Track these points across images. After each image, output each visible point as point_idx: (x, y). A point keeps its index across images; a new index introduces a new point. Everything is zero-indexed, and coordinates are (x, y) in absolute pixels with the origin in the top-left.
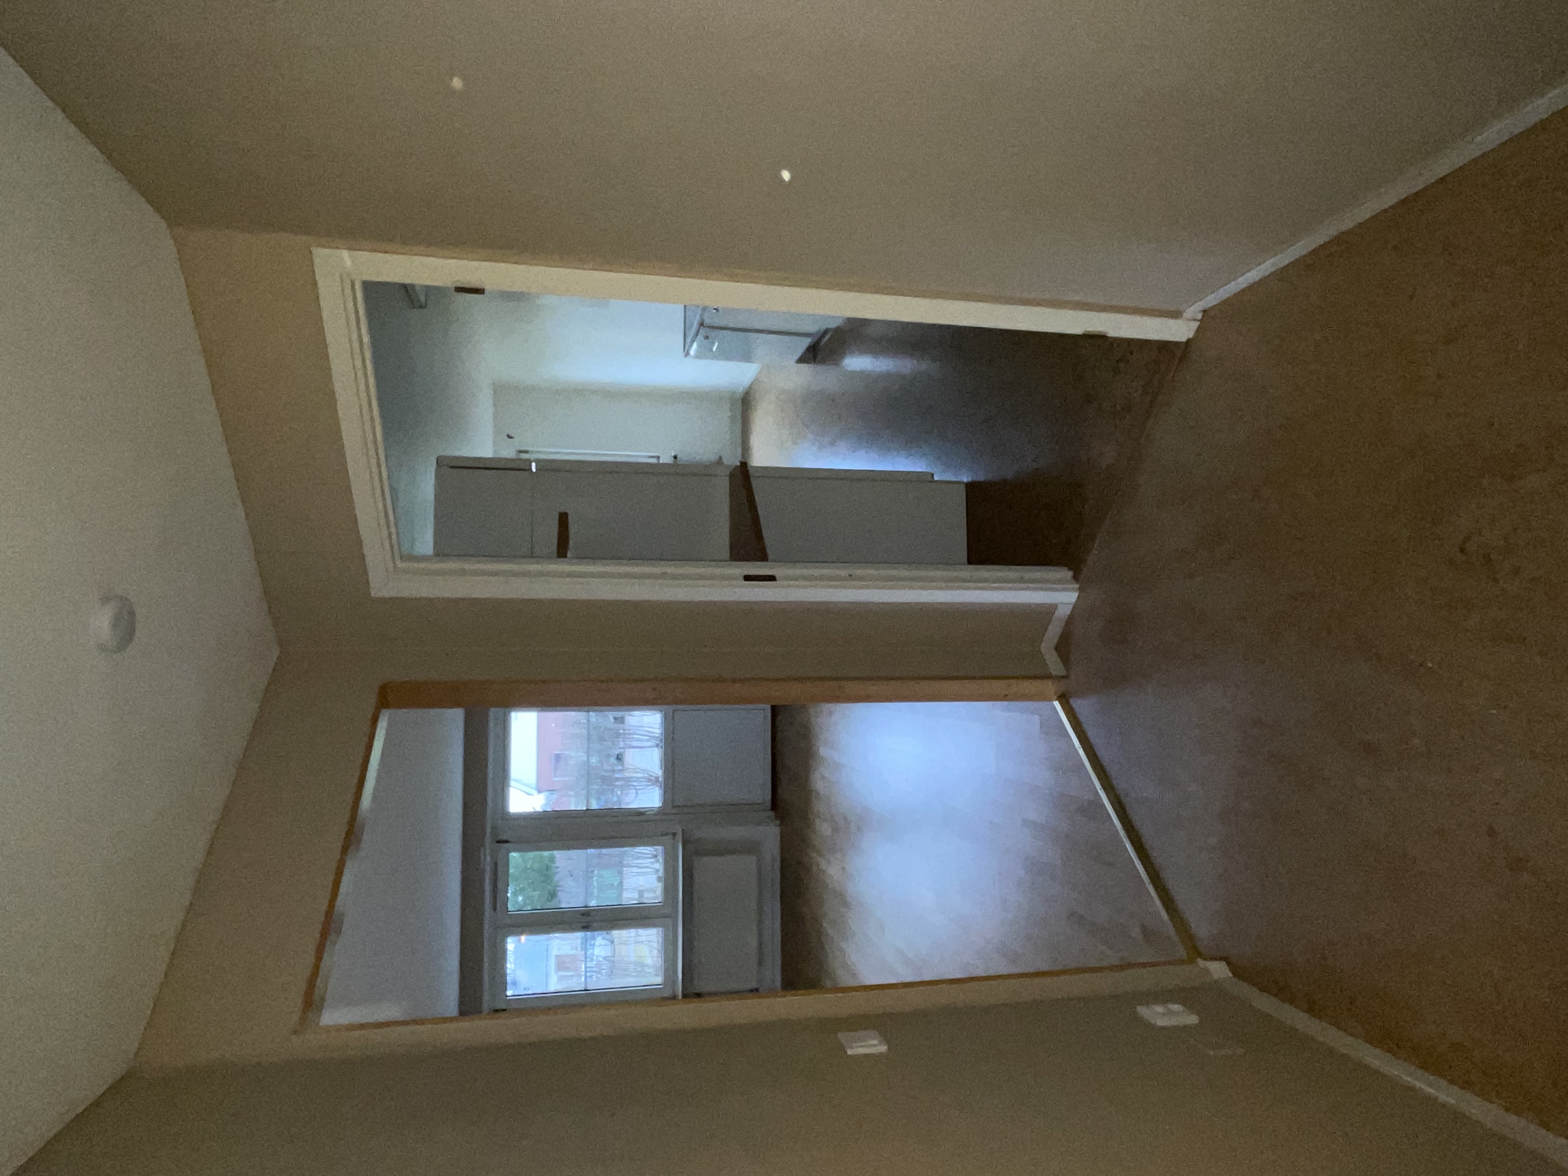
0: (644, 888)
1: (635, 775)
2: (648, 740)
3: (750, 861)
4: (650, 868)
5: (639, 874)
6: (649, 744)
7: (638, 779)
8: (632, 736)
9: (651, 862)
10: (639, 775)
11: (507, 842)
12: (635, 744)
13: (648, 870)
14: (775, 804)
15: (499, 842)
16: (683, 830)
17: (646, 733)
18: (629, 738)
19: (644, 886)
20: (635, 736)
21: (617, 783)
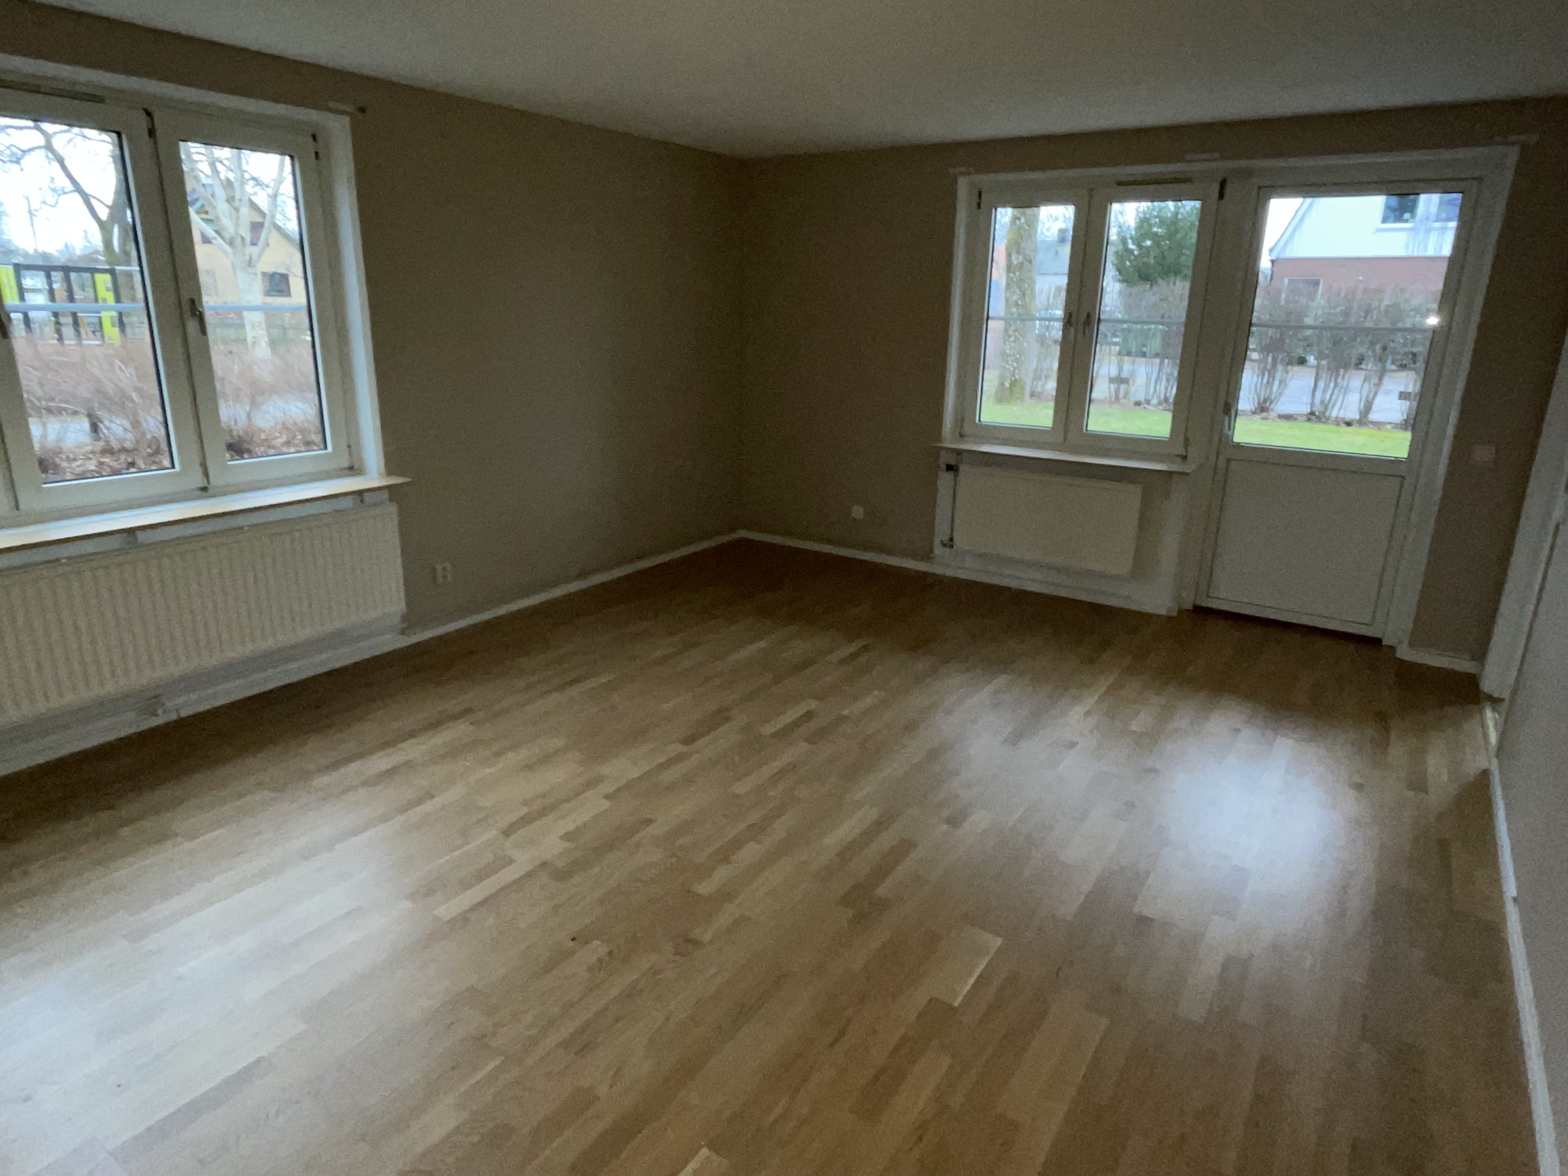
0: (1131, 385)
1: (1277, 383)
2: (1322, 402)
3: (1121, 566)
4: (1154, 393)
5: (1149, 379)
6: (1317, 401)
7: (1269, 384)
8: (1333, 379)
9: (1160, 396)
10: (1275, 388)
11: (1221, 195)
12: (1321, 384)
13: (1152, 390)
14: (1201, 612)
15: (1223, 184)
16: (1187, 474)
17: (1332, 401)
18: (1331, 377)
19: (1133, 385)
20: (1332, 385)
21: (1270, 359)
